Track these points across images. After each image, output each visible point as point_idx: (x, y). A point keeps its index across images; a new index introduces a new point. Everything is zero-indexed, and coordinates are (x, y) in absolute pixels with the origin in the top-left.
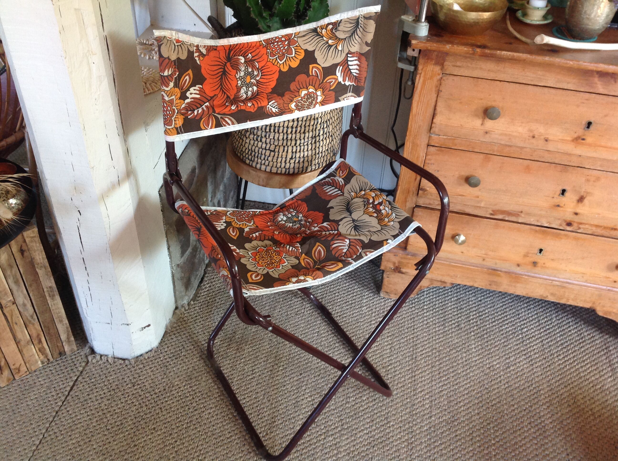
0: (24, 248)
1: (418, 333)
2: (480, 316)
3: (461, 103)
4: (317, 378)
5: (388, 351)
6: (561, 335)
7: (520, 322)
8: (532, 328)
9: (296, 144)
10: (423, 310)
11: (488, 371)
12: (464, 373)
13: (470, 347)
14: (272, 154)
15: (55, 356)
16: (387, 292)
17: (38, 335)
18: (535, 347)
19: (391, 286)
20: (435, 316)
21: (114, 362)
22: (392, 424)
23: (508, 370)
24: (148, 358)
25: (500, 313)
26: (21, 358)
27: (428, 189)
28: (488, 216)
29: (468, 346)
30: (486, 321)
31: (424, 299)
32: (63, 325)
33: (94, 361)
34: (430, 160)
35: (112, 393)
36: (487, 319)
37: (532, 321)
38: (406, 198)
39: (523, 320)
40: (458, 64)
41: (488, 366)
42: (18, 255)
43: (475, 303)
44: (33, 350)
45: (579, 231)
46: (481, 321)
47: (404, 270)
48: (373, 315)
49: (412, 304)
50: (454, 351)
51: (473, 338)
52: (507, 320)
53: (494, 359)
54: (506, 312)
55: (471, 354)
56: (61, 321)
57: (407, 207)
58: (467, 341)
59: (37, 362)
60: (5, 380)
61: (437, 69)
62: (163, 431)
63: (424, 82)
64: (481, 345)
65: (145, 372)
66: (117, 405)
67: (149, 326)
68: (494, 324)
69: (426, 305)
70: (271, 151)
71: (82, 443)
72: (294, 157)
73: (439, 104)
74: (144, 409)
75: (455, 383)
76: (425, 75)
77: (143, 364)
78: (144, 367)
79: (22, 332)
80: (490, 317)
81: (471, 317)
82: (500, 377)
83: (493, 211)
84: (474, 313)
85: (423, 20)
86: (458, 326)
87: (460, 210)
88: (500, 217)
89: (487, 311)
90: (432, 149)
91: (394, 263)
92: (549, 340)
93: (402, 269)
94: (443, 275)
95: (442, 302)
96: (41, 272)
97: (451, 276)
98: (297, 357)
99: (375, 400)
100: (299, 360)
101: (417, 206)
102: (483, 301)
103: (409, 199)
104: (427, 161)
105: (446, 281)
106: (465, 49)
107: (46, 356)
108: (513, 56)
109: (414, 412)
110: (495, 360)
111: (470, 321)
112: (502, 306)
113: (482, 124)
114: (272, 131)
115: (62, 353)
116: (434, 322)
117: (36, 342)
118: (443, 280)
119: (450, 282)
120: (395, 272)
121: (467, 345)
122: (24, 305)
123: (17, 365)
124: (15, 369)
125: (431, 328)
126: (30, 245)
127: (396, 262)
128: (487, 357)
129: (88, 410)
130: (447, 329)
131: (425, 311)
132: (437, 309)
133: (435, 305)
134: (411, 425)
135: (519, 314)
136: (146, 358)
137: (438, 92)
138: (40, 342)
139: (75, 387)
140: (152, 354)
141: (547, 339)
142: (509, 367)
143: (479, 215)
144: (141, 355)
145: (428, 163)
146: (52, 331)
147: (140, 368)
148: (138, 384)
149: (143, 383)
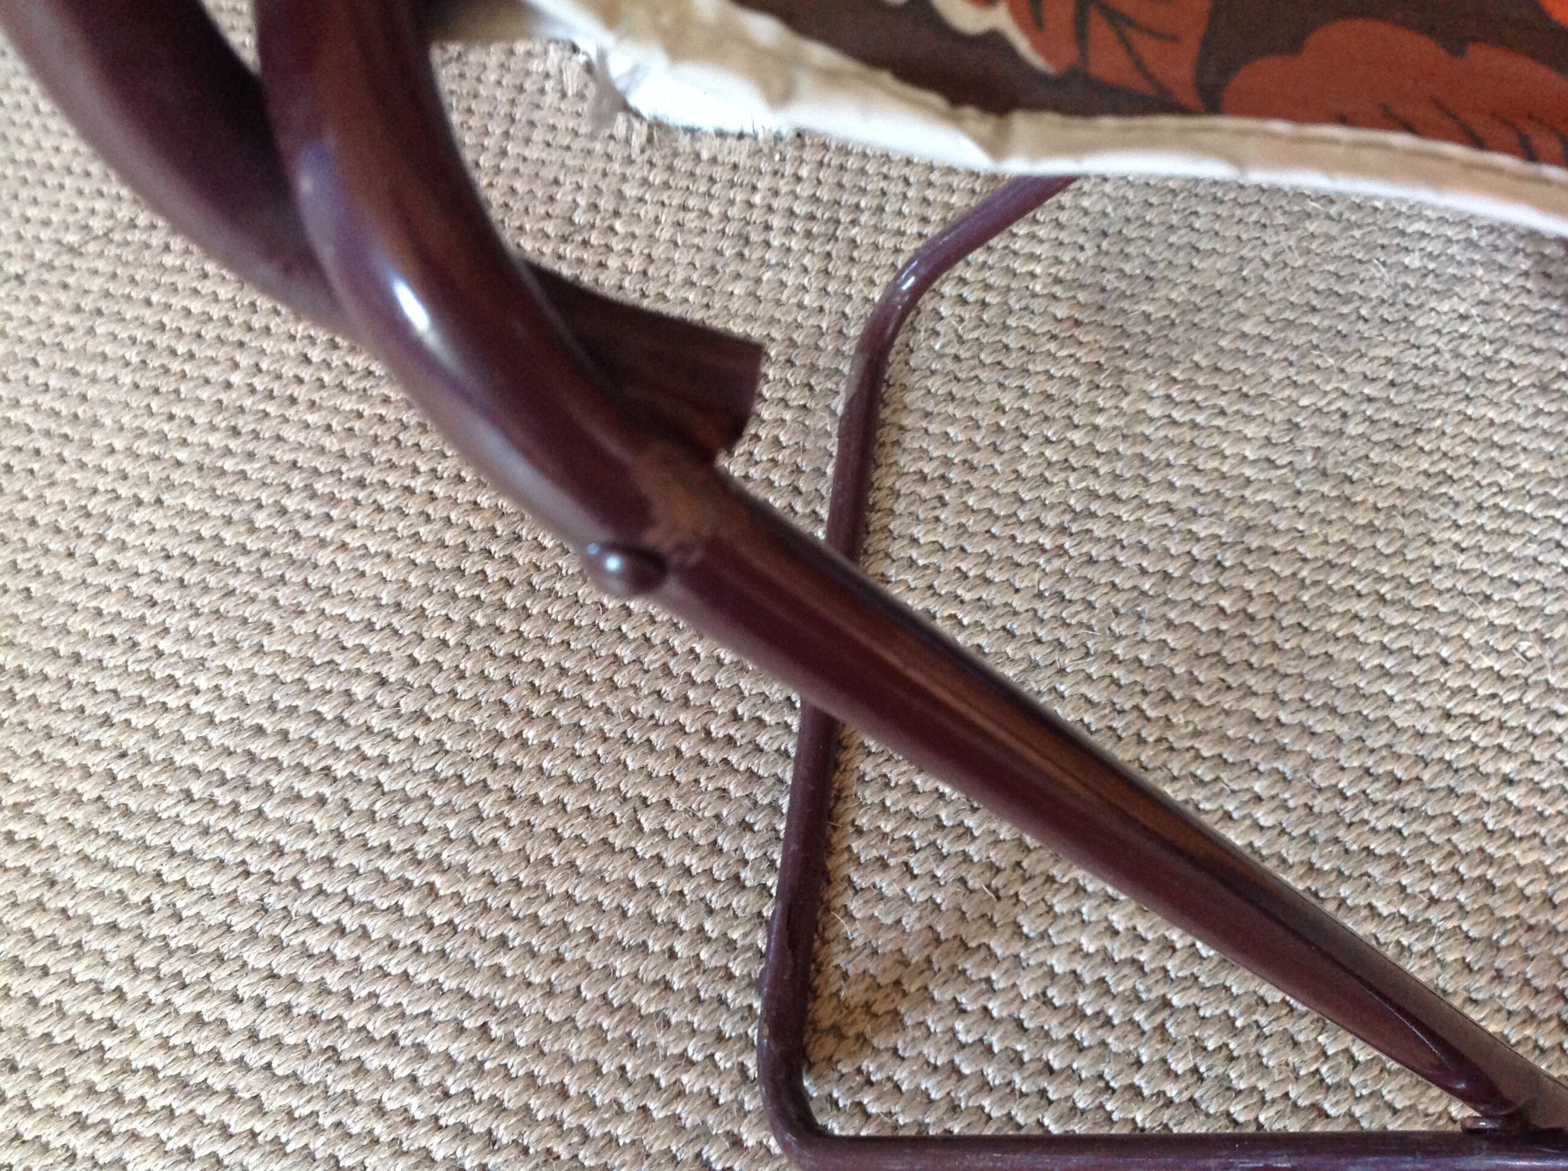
4: (1375, 791)
24: (714, 160)
65: (647, 211)
77: (670, 168)
78: (666, 185)
98: (1359, 607)
100: (1358, 629)
136: (705, 155)
140: (741, 154)
147: (645, 182)
148: (585, 243)
149: (609, 248)
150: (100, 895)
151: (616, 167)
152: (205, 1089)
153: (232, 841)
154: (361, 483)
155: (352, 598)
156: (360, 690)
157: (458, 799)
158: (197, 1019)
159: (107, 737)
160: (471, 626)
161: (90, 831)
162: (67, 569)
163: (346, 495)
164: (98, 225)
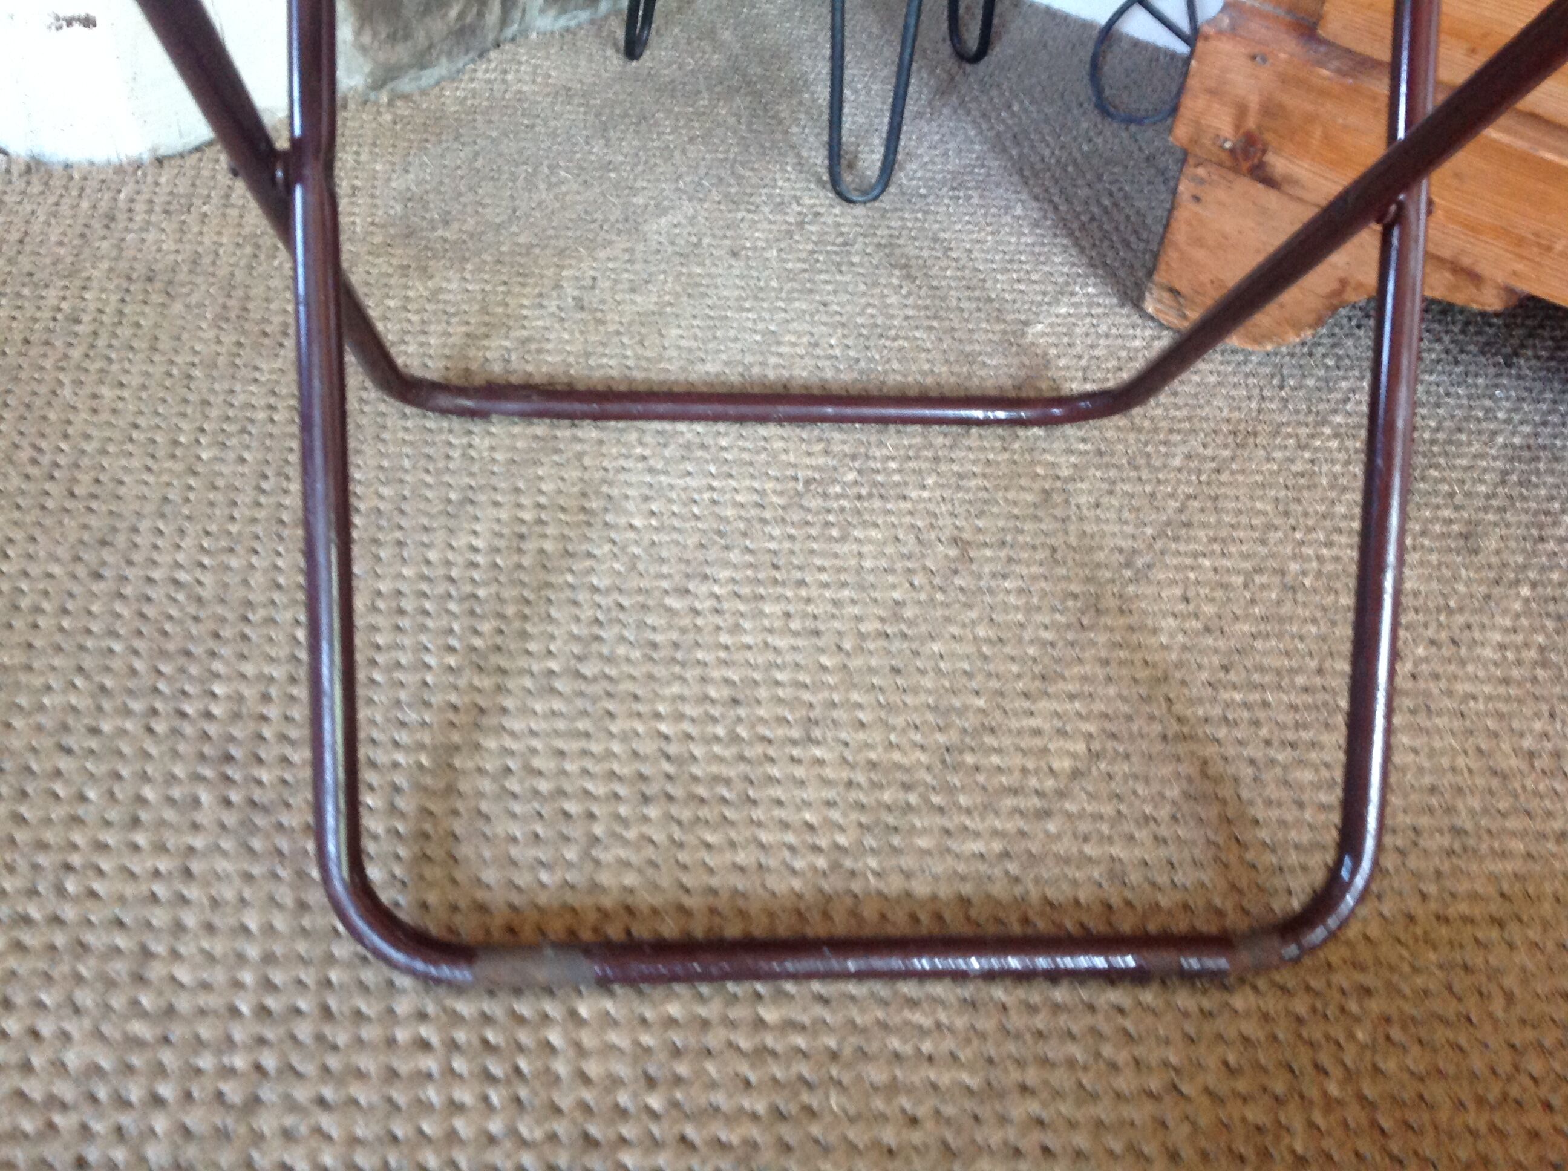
1: (1228, 490)
5: (1031, 497)
16: (1174, 292)
19: (1199, 254)
22: (818, 752)
24: (84, 179)
47: (1278, 163)
64: (1543, 648)
67: (88, 22)
75: (1290, 736)
77: (46, 184)
78: (42, 193)
91: (1242, 111)
93: (1271, 158)
94: (1473, 228)
97: (1520, 241)
105: (1484, 268)
109: (969, 759)
118: (1466, 261)
119: (1501, 278)
120: (1235, 170)
127: (1254, 102)
128: (1544, 707)
134: (913, 798)
136: (77, 176)
140: (107, 174)
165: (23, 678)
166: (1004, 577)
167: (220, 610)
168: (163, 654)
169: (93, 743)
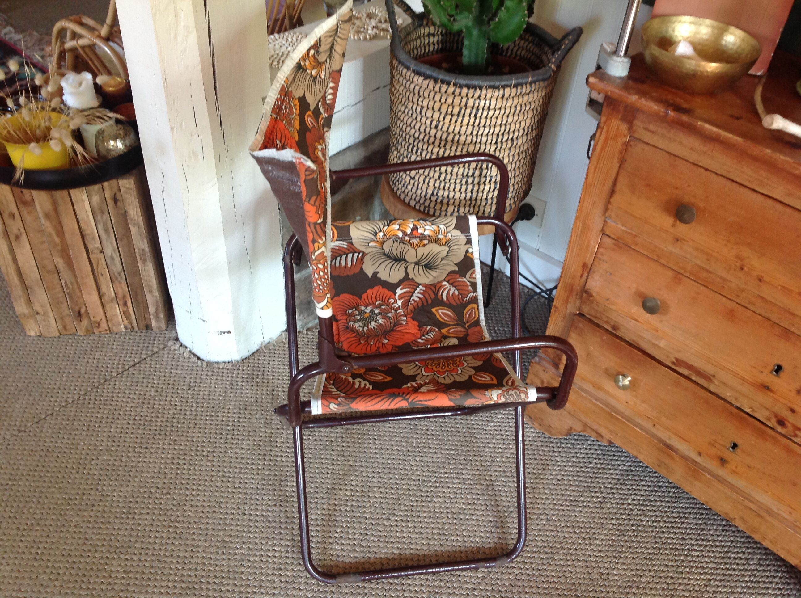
0: (118, 197)
1: (538, 486)
2: (643, 505)
3: (648, 185)
4: (375, 475)
5: (483, 487)
6: (749, 588)
7: (697, 540)
8: (709, 557)
9: (439, 178)
10: (568, 461)
11: (597, 576)
12: (562, 562)
13: (596, 536)
14: (412, 182)
15: (141, 326)
17: (124, 297)
18: (692, 582)
20: (579, 476)
21: (189, 358)
23: (627, 590)
24: (223, 368)
25: (675, 515)
26: (102, 313)
27: (594, 294)
28: (670, 364)
29: (595, 534)
30: (646, 516)
31: (580, 449)
32: (153, 296)
33: (172, 348)
34: (602, 254)
35: (165, 387)
36: (651, 513)
37: (717, 546)
38: (568, 298)
39: (703, 540)
40: (651, 127)
41: (601, 571)
42: (110, 203)
43: (649, 486)
44: (116, 310)
45: (793, 439)
46: (639, 513)
48: (498, 437)
49: (559, 448)
50: (570, 530)
51: (610, 527)
52: (679, 528)
53: (618, 566)
54: (686, 518)
55: (591, 545)
56: (151, 291)
57: (568, 311)
58: (599, 526)
59: (120, 325)
60: (84, 329)
61: (624, 127)
62: (181, 447)
63: (606, 140)
64: (614, 540)
65: (208, 381)
66: (160, 400)
67: (229, 332)
68: (655, 524)
69: (577, 457)
70: (411, 178)
71: (104, 421)
72: (435, 193)
73: (620, 178)
74: (181, 416)
75: (540, 568)
76: (608, 131)
77: (213, 371)
78: (212, 375)
79: (108, 286)
80: (657, 513)
81: (629, 501)
82: (608, 592)
83: (677, 360)
84: (638, 498)
85: (622, 54)
86: (601, 503)
87: (633, 341)
88: (685, 372)
89: (658, 504)
90: (607, 240)
92: (723, 583)
95: (602, 464)
96: (134, 230)
97: (611, 431)
98: (371, 441)
99: (422, 533)
100: (370, 446)
101: (581, 315)
102: (664, 489)
103: (571, 300)
104: (599, 256)
106: (655, 107)
107: (131, 323)
108: (720, 135)
110: (618, 569)
111: (623, 504)
112: (686, 508)
113: (673, 226)
114: (414, 152)
115: (148, 327)
116: (571, 483)
117: (121, 303)
119: (607, 437)
121: (594, 531)
122: (112, 258)
123: (98, 319)
124: (95, 322)
125: (562, 487)
126: (125, 196)
128: (609, 560)
129: (132, 392)
130: (581, 499)
131: (570, 464)
132: (589, 470)
133: (590, 463)
134: (442, 584)
135: (703, 529)
136: (221, 367)
137: (622, 162)
138: (125, 304)
139: (138, 365)
140: (229, 366)
141: (721, 581)
142: (631, 587)
143: (657, 357)
144: (217, 363)
145: (600, 259)
146: (139, 297)
147: (207, 375)
148: (194, 390)
149: (200, 390)
150: (99, 539)
151: (200, 373)
152: (131, 572)
153: (128, 524)
154: (146, 448)
155: (148, 472)
156: (153, 490)
157: (179, 508)
158: (127, 559)
159: (94, 509)
160: (177, 474)
161: (93, 528)
162: (77, 476)
163: (143, 451)
164: (70, 400)
165: (231, 545)
166: (473, 515)
167: (274, 524)
168: (262, 538)
169: (249, 564)
